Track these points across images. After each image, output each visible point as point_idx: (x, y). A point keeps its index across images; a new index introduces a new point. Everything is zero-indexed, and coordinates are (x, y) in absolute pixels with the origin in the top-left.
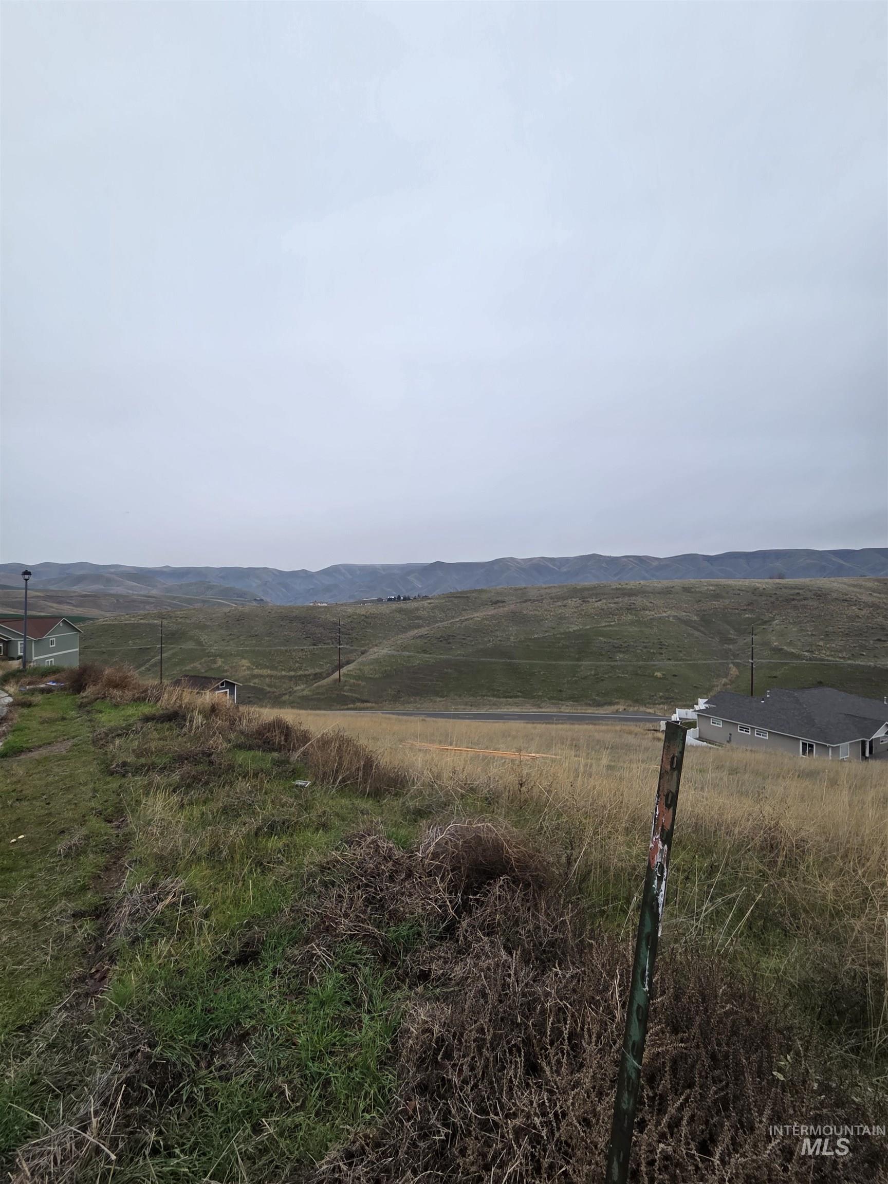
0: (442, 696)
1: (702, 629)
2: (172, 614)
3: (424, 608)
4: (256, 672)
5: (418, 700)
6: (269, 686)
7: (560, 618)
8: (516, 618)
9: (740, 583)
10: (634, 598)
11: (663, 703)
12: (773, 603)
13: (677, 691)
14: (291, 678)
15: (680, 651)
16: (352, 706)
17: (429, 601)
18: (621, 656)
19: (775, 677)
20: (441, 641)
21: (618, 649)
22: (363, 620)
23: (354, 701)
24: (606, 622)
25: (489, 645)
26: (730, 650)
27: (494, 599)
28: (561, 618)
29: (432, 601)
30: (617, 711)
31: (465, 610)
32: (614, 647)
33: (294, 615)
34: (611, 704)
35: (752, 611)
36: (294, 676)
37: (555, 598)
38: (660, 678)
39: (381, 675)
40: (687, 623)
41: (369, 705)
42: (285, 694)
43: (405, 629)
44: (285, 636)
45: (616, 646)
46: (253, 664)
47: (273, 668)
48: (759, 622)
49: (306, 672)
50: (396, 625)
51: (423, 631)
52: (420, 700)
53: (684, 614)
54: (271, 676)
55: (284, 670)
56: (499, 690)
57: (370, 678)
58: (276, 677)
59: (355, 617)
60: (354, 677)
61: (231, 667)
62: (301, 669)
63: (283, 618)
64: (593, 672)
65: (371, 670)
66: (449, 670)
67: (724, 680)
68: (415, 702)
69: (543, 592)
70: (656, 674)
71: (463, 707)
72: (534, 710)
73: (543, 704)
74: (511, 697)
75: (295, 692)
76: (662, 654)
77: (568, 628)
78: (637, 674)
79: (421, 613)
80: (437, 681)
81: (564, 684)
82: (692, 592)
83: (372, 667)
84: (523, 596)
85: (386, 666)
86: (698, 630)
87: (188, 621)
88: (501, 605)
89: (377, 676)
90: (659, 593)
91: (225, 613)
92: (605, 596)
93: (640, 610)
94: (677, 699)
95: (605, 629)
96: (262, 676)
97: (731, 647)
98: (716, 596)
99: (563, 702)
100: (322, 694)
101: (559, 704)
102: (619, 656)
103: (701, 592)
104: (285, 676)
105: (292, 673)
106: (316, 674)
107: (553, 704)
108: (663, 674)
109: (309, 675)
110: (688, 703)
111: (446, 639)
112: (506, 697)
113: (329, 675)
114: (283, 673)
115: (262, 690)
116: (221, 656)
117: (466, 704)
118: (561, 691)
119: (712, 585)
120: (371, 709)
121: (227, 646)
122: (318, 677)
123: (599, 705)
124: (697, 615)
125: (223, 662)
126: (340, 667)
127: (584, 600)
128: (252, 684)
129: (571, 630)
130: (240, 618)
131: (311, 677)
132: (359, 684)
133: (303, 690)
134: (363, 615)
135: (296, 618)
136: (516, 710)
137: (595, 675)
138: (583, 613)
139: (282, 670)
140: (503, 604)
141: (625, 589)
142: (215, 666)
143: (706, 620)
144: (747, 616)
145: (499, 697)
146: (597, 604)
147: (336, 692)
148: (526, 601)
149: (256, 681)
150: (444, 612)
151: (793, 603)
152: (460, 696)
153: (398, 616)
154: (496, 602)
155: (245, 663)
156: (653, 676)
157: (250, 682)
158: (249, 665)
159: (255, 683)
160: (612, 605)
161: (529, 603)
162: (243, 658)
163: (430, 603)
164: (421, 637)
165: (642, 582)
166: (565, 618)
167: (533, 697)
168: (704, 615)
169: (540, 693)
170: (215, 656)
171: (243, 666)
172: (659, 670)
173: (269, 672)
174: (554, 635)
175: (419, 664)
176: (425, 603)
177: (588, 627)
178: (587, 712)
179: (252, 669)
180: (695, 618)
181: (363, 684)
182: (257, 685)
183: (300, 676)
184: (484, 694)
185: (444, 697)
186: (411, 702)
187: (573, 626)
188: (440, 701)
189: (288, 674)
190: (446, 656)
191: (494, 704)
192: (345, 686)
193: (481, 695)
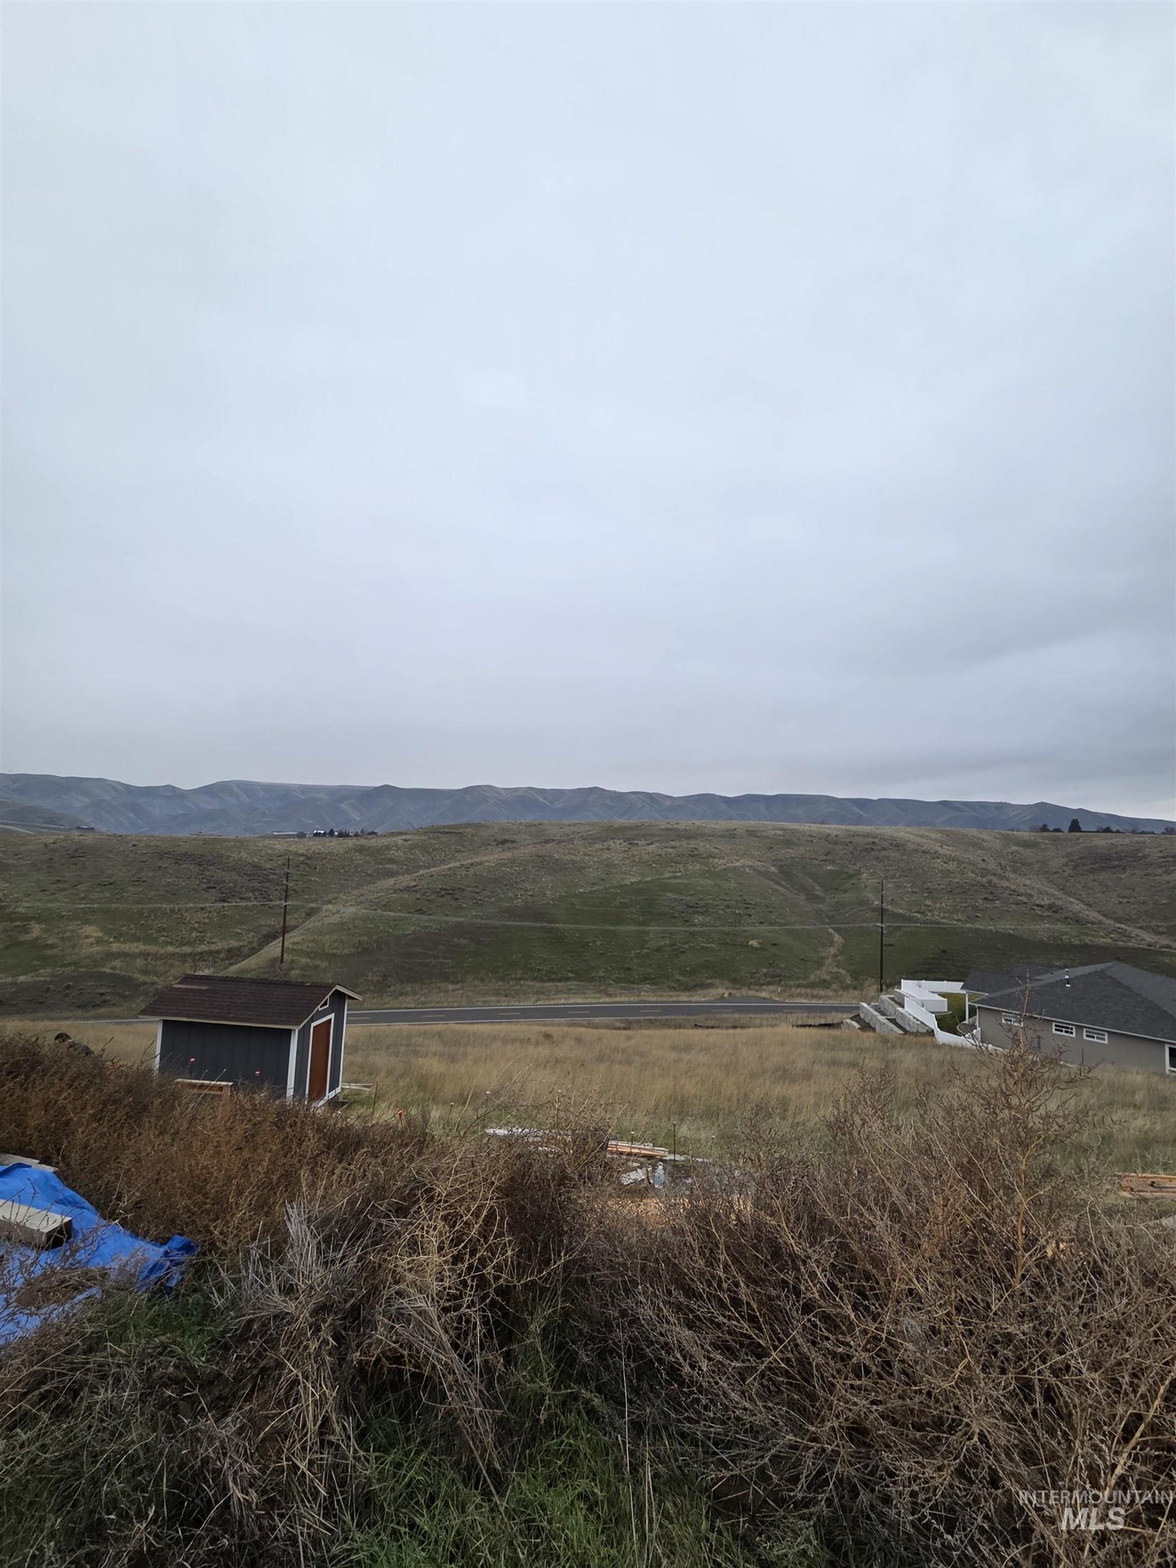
0: (455, 982)
1: (784, 883)
3: (398, 848)
4: (115, 947)
5: (417, 989)
6: (144, 972)
7: (607, 866)
8: (544, 863)
9: (807, 828)
10: (693, 842)
11: (768, 984)
12: (852, 853)
13: (783, 966)
15: (771, 912)
17: (404, 837)
18: (701, 918)
19: (891, 945)
20: (442, 896)
21: (694, 908)
22: (302, 863)
24: (669, 872)
25: (519, 902)
26: (821, 910)
27: (500, 837)
28: (608, 866)
29: (408, 837)
30: (722, 997)
31: (460, 852)
32: (688, 906)
33: (182, 850)
34: (703, 986)
35: (833, 862)
37: (590, 839)
38: (757, 949)
39: (353, 950)
40: (766, 875)
43: (373, 878)
44: (169, 884)
45: (691, 904)
46: (108, 932)
47: (148, 940)
48: (844, 876)
49: (213, 947)
50: (357, 871)
51: (405, 880)
52: (421, 988)
53: (760, 863)
54: (145, 955)
55: (171, 944)
56: (539, 970)
57: (334, 955)
58: (156, 957)
59: (289, 857)
60: (307, 955)
61: (63, 939)
62: (202, 941)
63: (162, 855)
64: (667, 942)
65: (335, 941)
66: (463, 941)
67: (832, 950)
68: (415, 993)
69: (566, 830)
70: (750, 943)
71: (493, 998)
72: (604, 1000)
73: (611, 990)
74: (560, 980)
76: (750, 915)
77: (623, 879)
78: (726, 944)
79: (393, 853)
80: (446, 958)
81: (632, 959)
82: (759, 837)
83: (334, 936)
84: (539, 834)
85: (360, 935)
86: (781, 885)
88: (511, 846)
89: (346, 951)
90: (722, 836)
91: (46, 846)
92: (657, 838)
93: (707, 857)
94: (785, 976)
95: (672, 881)
96: (127, 955)
97: (821, 906)
98: (788, 843)
99: (635, 986)
101: (633, 989)
102: (698, 919)
103: (768, 837)
104: (173, 955)
105: (187, 949)
106: (229, 951)
107: (625, 989)
108: (760, 944)
109: (218, 952)
110: (801, 981)
111: (450, 893)
112: (553, 980)
113: (253, 951)
114: (170, 949)
115: (130, 978)
116: (38, 919)
117: (498, 994)
118: (629, 969)
119: (779, 829)
121: (50, 901)
122: (235, 954)
123: (687, 988)
124: (774, 865)
125: (45, 931)
127: (631, 842)
128: (109, 971)
129: (626, 882)
130: (77, 855)
131: (222, 955)
132: (316, 967)
134: (302, 855)
135: (186, 857)
136: (579, 1001)
137: (671, 945)
138: (637, 859)
139: (167, 943)
140: (514, 845)
141: (677, 830)
142: (27, 937)
143: (785, 873)
144: (829, 868)
145: (544, 981)
146: (651, 848)
148: (547, 842)
149: (117, 963)
150: (428, 853)
151: (873, 853)
152: (482, 980)
153: (358, 858)
154: (504, 842)
155: (92, 931)
156: (747, 946)
157: (104, 966)
158: (100, 934)
159: (114, 968)
160: (670, 850)
161: (554, 844)
162: (87, 922)
163: (406, 840)
164: (407, 889)
165: (696, 822)
166: (614, 865)
167: (592, 979)
168: (782, 866)
169: (602, 974)
170: (27, 919)
171: (87, 937)
172: (753, 937)
173: (142, 947)
174: (606, 889)
175: (414, 932)
176: (399, 840)
177: (649, 879)
178: (681, 999)
179: (108, 942)
180: (773, 869)
181: (325, 964)
182: (117, 972)
183: (201, 953)
184: (519, 976)
185: (457, 983)
186: (407, 994)
187: (628, 877)
188: (454, 990)
189: (178, 950)
190: (454, 919)
191: (539, 992)
192: (293, 969)
193: (515, 979)
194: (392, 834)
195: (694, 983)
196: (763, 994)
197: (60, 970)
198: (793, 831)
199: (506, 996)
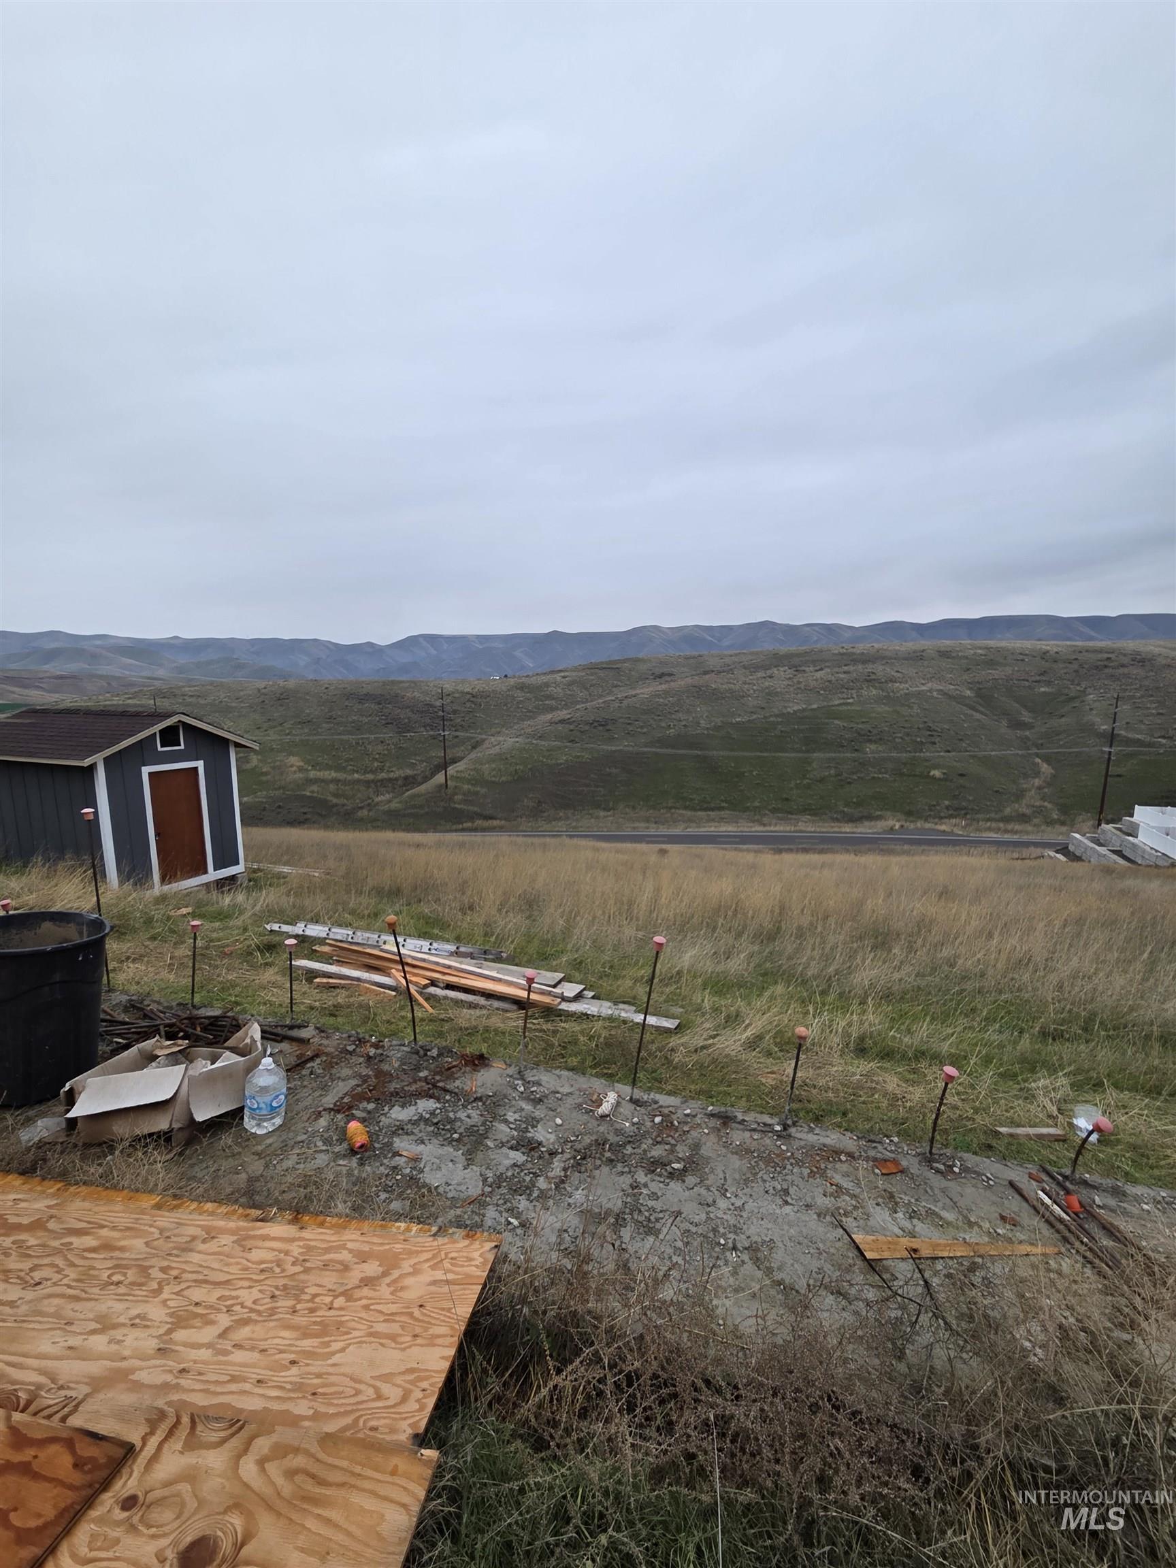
0: (607, 809)
1: (981, 709)
2: (177, 692)
3: (557, 685)
4: (313, 774)
5: (570, 815)
6: (336, 795)
7: (769, 694)
8: (700, 693)
9: (1018, 645)
10: (871, 666)
11: (950, 817)
12: (1076, 671)
13: (971, 798)
14: (368, 783)
15: (961, 740)
16: (469, 825)
17: (563, 674)
18: (873, 747)
19: (1119, 776)
20: (595, 727)
21: (867, 737)
22: (469, 701)
23: (472, 817)
24: (840, 699)
25: (671, 732)
26: (1027, 738)
27: (658, 671)
28: (771, 694)
29: (566, 674)
30: (892, 829)
31: (616, 686)
32: (859, 733)
33: (365, 691)
34: (870, 818)
35: (1049, 683)
36: (373, 781)
37: (752, 668)
38: (940, 779)
39: (510, 778)
40: (959, 699)
41: (495, 823)
42: (362, 808)
43: (531, 714)
44: (354, 721)
45: (863, 732)
46: (308, 762)
47: (339, 768)
48: (1063, 698)
49: (391, 775)
50: (518, 708)
51: (563, 714)
52: (574, 814)
53: (952, 687)
54: (336, 781)
55: (357, 772)
56: (692, 800)
57: (493, 782)
58: (345, 782)
59: (457, 695)
60: (469, 782)
61: (274, 768)
62: (382, 770)
63: (349, 696)
64: (832, 772)
65: (494, 769)
66: (614, 771)
67: (1037, 782)
68: (567, 818)
69: (727, 660)
70: (932, 773)
71: (643, 825)
72: (757, 829)
73: (765, 820)
74: (712, 810)
75: (378, 803)
76: (935, 743)
77: (786, 707)
78: (902, 774)
79: (552, 690)
80: (597, 787)
81: (792, 789)
82: (953, 657)
83: (494, 766)
84: (698, 666)
85: (517, 764)
86: (977, 711)
87: (202, 702)
88: (668, 678)
89: (504, 779)
90: (906, 659)
91: (259, 690)
92: (827, 664)
93: (886, 682)
94: (972, 809)
95: (845, 708)
96: (323, 781)
97: (1027, 733)
98: (991, 663)
99: (794, 817)
100: (421, 807)
101: (791, 819)
102: (870, 748)
103: (967, 658)
104: (358, 781)
105: (370, 777)
106: (406, 778)
107: (780, 819)
108: (944, 774)
109: (396, 779)
110: (993, 815)
111: (603, 725)
112: (706, 809)
113: (426, 779)
114: (356, 776)
115: (326, 801)
117: (647, 820)
118: (787, 799)
119: (980, 648)
120: (501, 829)
121: (265, 736)
122: (409, 782)
123: (852, 819)
124: (970, 689)
125: (261, 761)
126: (444, 766)
127: (797, 669)
128: (308, 794)
129: (789, 710)
130: (282, 698)
131: (400, 782)
132: (477, 793)
133: (389, 801)
134: (468, 693)
135: (368, 697)
136: (730, 829)
137: (837, 775)
138: (802, 686)
139: (354, 771)
140: (672, 678)
141: (853, 654)
142: (248, 766)
143: (984, 697)
144: (1043, 689)
145: (695, 810)
146: (819, 674)
147: (442, 804)
148: (706, 673)
149: (315, 788)
150: (586, 689)
151: (1107, 671)
152: (634, 808)
153: (520, 695)
154: (661, 676)
155: (294, 760)
156: (928, 776)
157: (304, 790)
158: (301, 764)
159: (312, 792)
160: (842, 676)
161: (713, 675)
162: (291, 754)
163: (564, 677)
164: (562, 721)
165: (876, 645)
166: (777, 694)
167: (746, 809)
168: (980, 689)
169: (757, 804)
171: (292, 766)
172: (936, 767)
173: (334, 774)
174: (765, 717)
175: (566, 761)
176: (558, 677)
177: (815, 706)
178: (843, 830)
179: (307, 770)
180: (968, 693)
181: (483, 791)
182: (315, 795)
183: (382, 780)
184: (670, 805)
185: (609, 810)
186: (560, 819)
187: (791, 705)
188: (605, 817)
189: (363, 777)
190: (605, 747)
191: (690, 820)
192: (456, 794)
193: (667, 807)
194: (552, 672)
195: (860, 815)
196: (943, 827)
197: (272, 793)
198: (998, 650)
199: (656, 823)
